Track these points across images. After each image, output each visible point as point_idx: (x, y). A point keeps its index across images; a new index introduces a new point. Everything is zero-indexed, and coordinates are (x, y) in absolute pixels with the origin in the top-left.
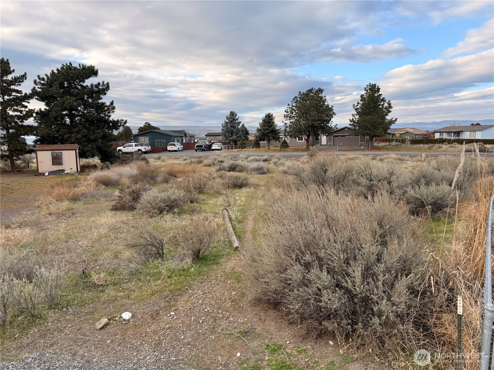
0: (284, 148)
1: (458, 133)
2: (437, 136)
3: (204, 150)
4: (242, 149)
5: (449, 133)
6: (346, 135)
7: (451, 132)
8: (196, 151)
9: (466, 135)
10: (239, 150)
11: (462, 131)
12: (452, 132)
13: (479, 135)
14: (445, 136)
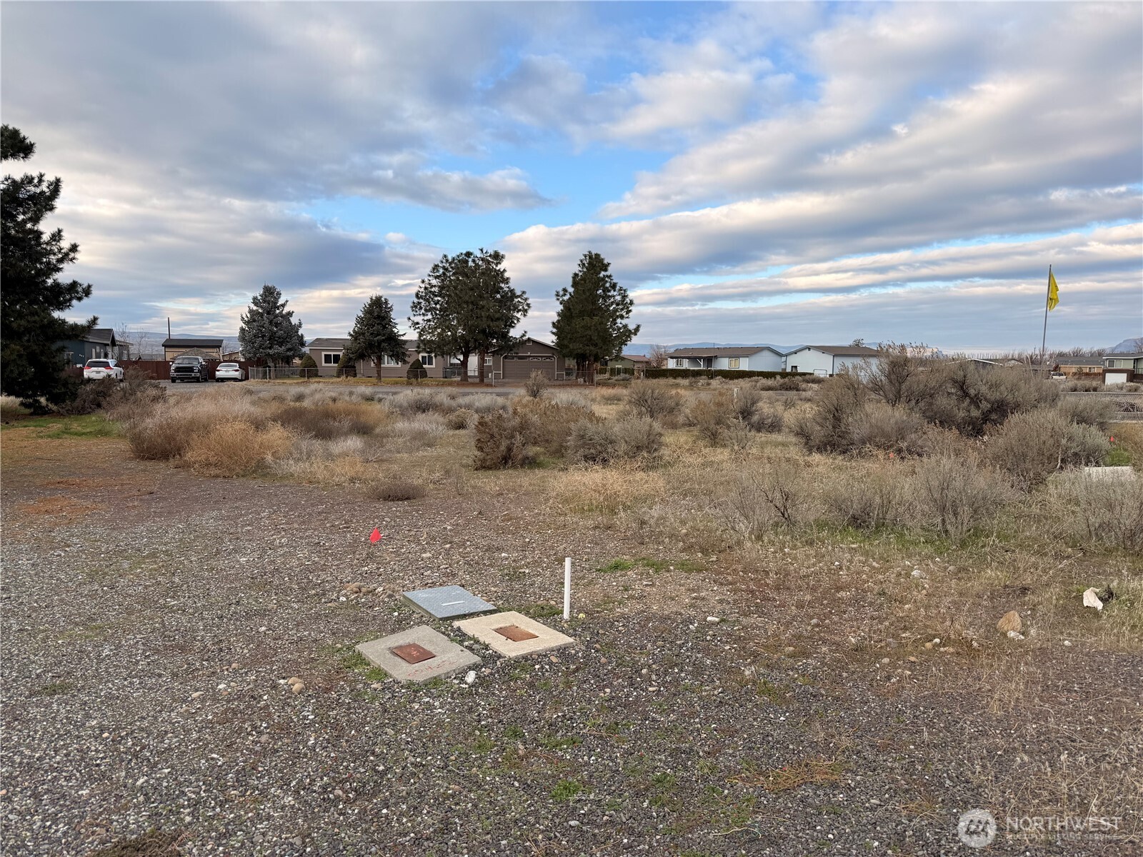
0: (417, 379)
1: (709, 360)
2: (671, 364)
3: (197, 380)
4: (308, 378)
5: (694, 359)
6: (529, 357)
7: (700, 358)
8: (174, 381)
9: (724, 364)
10: (302, 380)
11: (716, 357)
12: (702, 358)
13: (744, 365)
14: (686, 365)
